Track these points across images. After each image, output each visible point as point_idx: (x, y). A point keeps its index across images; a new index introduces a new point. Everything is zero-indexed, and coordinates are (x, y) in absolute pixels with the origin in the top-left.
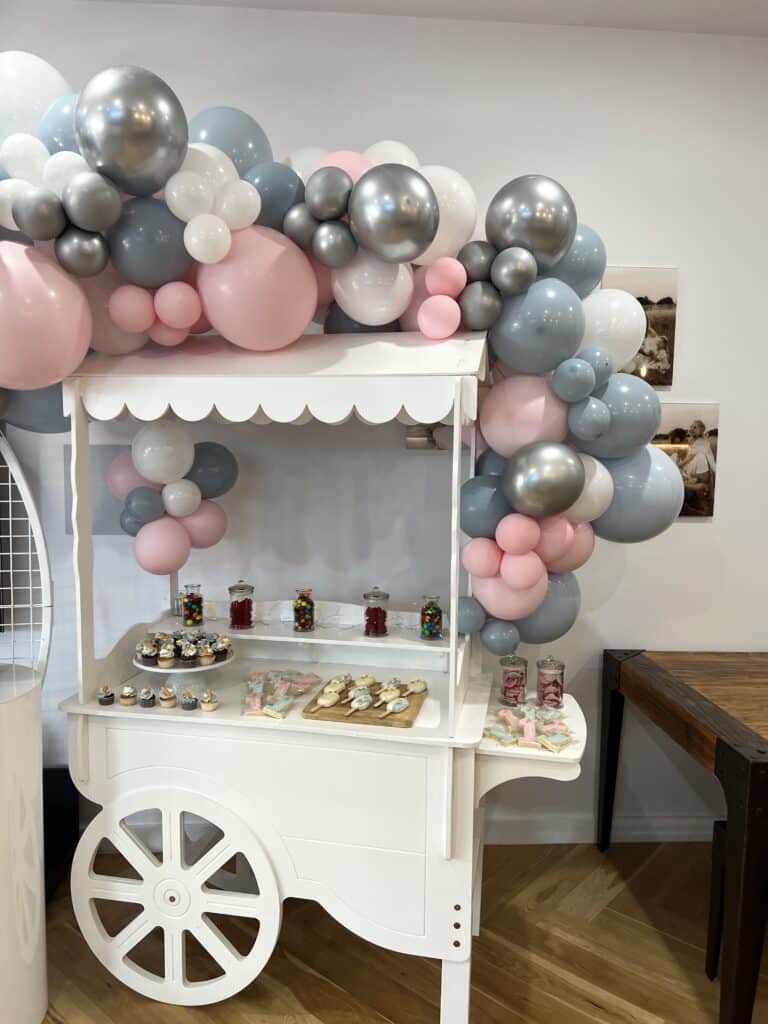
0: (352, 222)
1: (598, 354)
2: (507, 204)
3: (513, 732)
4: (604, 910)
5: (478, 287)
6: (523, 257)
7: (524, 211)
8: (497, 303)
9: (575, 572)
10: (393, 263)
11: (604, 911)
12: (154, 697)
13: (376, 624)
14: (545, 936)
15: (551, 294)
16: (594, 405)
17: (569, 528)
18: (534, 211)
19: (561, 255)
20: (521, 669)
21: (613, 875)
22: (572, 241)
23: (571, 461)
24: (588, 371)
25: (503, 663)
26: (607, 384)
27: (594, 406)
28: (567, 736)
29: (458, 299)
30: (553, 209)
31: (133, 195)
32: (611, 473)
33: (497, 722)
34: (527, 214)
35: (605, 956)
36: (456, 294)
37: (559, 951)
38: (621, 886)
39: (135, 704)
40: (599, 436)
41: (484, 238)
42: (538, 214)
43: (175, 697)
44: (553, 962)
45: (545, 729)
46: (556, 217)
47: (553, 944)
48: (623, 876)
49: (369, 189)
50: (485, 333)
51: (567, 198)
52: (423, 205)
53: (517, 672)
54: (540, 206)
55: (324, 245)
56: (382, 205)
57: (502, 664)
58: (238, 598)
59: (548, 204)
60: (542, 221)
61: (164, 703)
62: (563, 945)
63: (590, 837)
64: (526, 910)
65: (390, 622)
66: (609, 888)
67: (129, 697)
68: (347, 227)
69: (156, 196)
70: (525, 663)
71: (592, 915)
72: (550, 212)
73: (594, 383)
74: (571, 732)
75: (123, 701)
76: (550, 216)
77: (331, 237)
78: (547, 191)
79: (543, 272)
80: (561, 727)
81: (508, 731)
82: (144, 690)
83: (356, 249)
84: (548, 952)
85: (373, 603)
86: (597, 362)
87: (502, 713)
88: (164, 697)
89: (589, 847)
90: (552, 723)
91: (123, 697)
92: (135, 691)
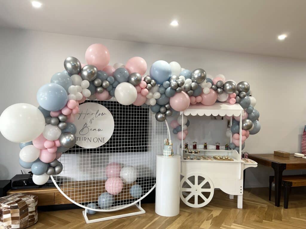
0: (224, 89)
5: (238, 97)
6: (244, 93)
7: (243, 86)
8: (241, 99)
13: (218, 148)
16: (252, 114)
19: (248, 92)
23: (251, 121)
24: (251, 109)
30: (247, 86)
36: (235, 98)
40: (253, 118)
49: (227, 85)
50: (240, 103)
51: (249, 84)
54: (245, 86)
55: (219, 91)
56: (230, 87)
58: (194, 144)
60: (246, 88)
65: (220, 147)
78: (246, 83)
79: (247, 95)
83: (223, 92)
85: (217, 144)
91: (188, 158)
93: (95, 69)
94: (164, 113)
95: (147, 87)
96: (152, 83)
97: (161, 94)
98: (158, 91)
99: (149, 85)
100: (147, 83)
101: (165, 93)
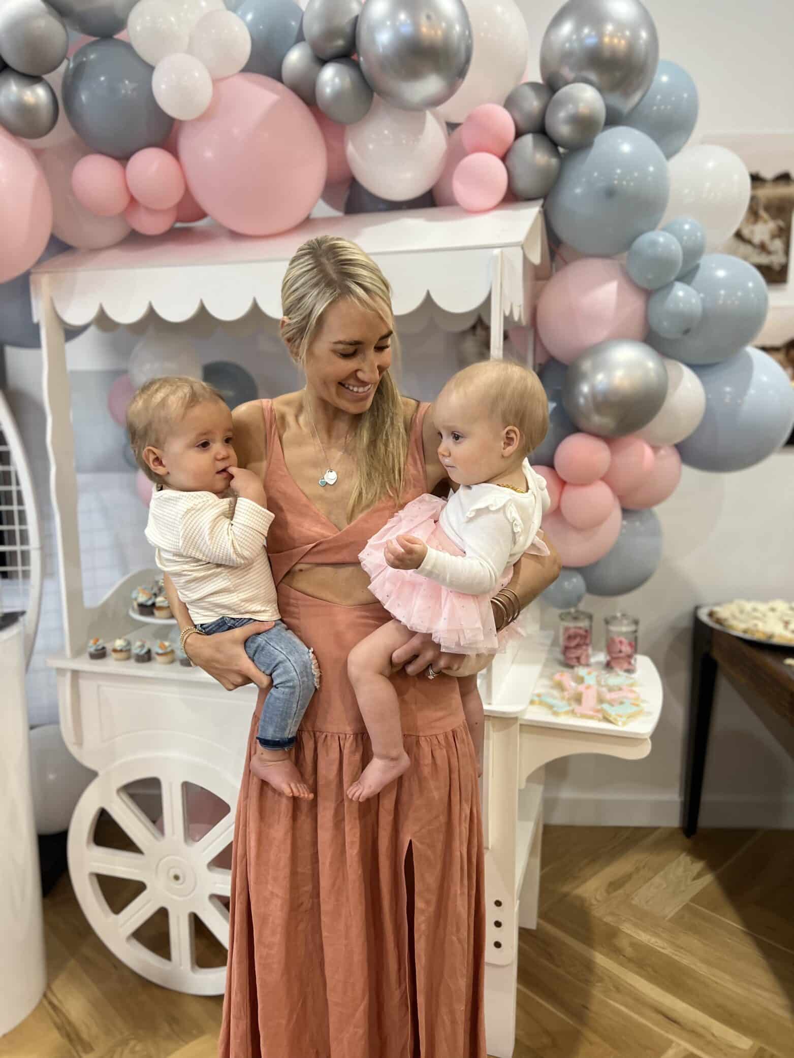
0: (361, 59)
1: (687, 227)
2: (566, 28)
3: (569, 699)
4: (687, 905)
5: (528, 140)
6: (588, 96)
7: (589, 36)
8: (554, 161)
9: (656, 509)
10: (417, 110)
11: (687, 907)
12: (149, 652)
14: (612, 933)
15: (626, 148)
16: (680, 291)
17: (648, 451)
18: (600, 35)
19: (636, 98)
20: (584, 624)
21: (699, 866)
22: (651, 81)
23: (650, 364)
24: (673, 247)
25: (562, 617)
26: (697, 267)
27: (681, 294)
28: (637, 705)
29: (504, 158)
30: (628, 33)
31: (95, 36)
32: (704, 383)
33: (552, 687)
34: (591, 41)
35: (685, 960)
36: (502, 151)
37: (629, 951)
38: (708, 879)
39: (128, 658)
40: (687, 332)
41: (537, 78)
42: (606, 40)
43: (172, 652)
44: (621, 964)
45: (609, 696)
46: (631, 47)
47: (623, 943)
48: (712, 866)
50: (541, 202)
51: (649, 21)
52: (450, 27)
53: (580, 628)
56: (396, 27)
57: (562, 619)
59: (620, 26)
60: (612, 49)
61: (159, 658)
62: (635, 945)
63: (672, 819)
64: (594, 902)
66: (694, 879)
67: (121, 651)
68: (356, 66)
69: (120, 36)
70: (590, 617)
71: (671, 910)
72: (623, 37)
73: (680, 264)
74: (643, 701)
75: (114, 655)
76: (623, 42)
77: (337, 80)
78: (620, 7)
79: (613, 119)
80: (630, 695)
81: (563, 698)
82: (138, 643)
83: (371, 97)
84: (615, 952)
86: (685, 238)
87: (557, 677)
88: (160, 651)
89: (672, 832)
90: (620, 689)
91: (115, 651)
92: (129, 644)
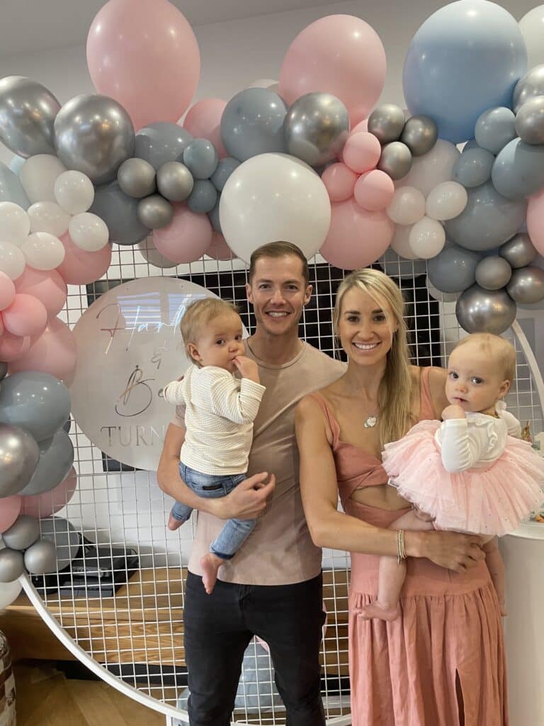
93: (115, 114)
94: (504, 290)
95: (387, 164)
96: (411, 137)
97: (468, 189)
98: (455, 177)
99: (398, 148)
100: (384, 143)
101: (489, 181)
